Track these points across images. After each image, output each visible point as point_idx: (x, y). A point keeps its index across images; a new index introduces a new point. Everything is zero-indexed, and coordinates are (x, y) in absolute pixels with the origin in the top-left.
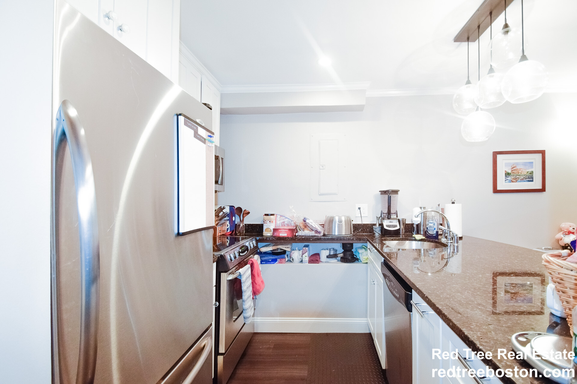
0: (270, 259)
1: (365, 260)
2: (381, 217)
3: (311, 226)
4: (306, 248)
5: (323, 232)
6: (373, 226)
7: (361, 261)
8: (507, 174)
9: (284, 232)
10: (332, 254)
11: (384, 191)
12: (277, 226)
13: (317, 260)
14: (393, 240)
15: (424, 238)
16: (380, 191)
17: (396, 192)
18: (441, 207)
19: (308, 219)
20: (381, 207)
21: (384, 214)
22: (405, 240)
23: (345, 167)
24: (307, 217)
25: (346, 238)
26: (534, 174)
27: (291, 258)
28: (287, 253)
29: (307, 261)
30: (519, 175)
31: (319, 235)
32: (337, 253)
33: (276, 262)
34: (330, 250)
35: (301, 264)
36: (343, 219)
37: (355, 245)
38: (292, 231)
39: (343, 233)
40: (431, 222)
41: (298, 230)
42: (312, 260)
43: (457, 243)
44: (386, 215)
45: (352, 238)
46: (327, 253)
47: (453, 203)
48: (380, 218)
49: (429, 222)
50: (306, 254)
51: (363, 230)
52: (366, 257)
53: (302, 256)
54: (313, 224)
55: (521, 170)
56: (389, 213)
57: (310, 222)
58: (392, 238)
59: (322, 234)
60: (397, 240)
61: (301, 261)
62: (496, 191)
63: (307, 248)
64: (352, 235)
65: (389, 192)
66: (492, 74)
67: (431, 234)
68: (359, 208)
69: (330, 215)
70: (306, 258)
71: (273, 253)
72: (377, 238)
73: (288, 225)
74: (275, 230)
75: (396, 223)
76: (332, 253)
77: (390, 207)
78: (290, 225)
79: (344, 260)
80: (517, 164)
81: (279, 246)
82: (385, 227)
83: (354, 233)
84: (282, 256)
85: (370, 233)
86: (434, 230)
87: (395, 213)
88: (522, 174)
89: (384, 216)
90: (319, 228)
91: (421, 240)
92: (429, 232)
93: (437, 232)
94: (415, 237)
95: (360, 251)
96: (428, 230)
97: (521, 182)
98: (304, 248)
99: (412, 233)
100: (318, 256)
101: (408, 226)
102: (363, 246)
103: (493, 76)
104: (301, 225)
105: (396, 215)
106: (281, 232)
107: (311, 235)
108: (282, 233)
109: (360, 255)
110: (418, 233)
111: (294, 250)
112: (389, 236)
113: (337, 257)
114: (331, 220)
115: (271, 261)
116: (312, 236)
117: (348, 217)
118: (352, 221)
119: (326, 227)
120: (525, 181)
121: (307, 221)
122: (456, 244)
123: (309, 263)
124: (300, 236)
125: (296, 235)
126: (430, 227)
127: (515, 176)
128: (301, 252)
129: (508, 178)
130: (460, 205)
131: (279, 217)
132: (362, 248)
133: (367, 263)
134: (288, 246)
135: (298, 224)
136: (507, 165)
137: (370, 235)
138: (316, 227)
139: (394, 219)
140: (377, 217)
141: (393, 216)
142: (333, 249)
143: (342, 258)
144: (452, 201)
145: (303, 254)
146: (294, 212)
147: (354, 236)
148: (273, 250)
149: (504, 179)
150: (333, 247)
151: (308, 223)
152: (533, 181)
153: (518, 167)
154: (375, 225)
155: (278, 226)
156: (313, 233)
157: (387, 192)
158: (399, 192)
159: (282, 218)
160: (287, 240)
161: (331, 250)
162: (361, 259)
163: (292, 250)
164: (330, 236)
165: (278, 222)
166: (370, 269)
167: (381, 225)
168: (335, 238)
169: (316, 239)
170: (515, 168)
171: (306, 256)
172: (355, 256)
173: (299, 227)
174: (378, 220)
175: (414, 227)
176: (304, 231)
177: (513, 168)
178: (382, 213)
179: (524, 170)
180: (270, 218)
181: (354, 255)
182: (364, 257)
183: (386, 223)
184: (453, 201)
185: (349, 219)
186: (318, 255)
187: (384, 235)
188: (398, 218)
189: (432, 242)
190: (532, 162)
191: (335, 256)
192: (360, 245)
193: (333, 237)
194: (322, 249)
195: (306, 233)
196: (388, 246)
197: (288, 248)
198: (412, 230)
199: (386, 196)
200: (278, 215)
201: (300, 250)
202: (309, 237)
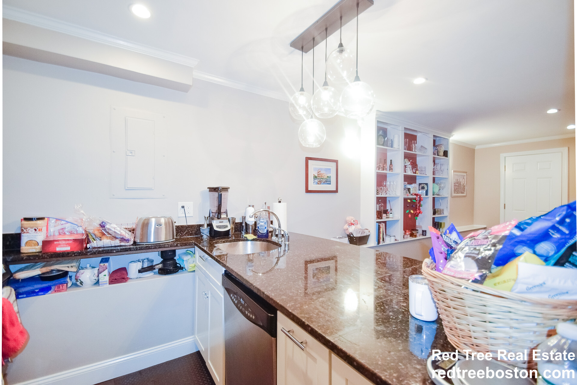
0: (37, 289)
1: (191, 268)
2: (209, 216)
3: (114, 233)
4: (105, 264)
5: (133, 240)
6: (201, 228)
7: (186, 270)
8: (315, 177)
9: (65, 245)
10: (146, 267)
11: (213, 188)
12: (50, 236)
13: (123, 278)
14: (225, 243)
15: (255, 237)
16: (208, 188)
17: (226, 189)
18: (267, 205)
19: (108, 222)
20: (210, 206)
21: (213, 213)
22: (237, 241)
23: (164, 156)
24: (105, 220)
25: (168, 245)
26: (331, 178)
27: (77, 281)
28: (70, 274)
29: (106, 282)
30: (322, 179)
31: (126, 244)
32: (154, 265)
33: (50, 292)
34: (143, 262)
35: (97, 288)
36: (163, 221)
37: (178, 252)
38: (80, 242)
39: (163, 238)
40: (262, 221)
41: (91, 239)
42: (115, 279)
43: (288, 241)
44: (215, 214)
45: (175, 245)
46: (139, 266)
47: (280, 202)
48: (209, 218)
49: (260, 221)
50: (106, 272)
51: (188, 232)
52: (193, 265)
53: (98, 276)
54: (117, 230)
55: (324, 174)
56: (219, 212)
57: (114, 227)
58: (224, 240)
59: (132, 243)
60: (229, 242)
61: (95, 281)
62: (308, 191)
63: (107, 264)
64: (174, 240)
65: (219, 189)
66: (327, 87)
67: (261, 233)
68: (183, 207)
69: (144, 215)
70: (105, 277)
71: (42, 278)
72: (205, 241)
73: (71, 233)
74: (46, 243)
75: (226, 223)
76: (146, 265)
77: (220, 206)
78: (75, 233)
79: (164, 271)
80: (321, 169)
81: (55, 266)
82: (215, 229)
83: (176, 236)
84: (62, 280)
85: (196, 235)
86: (265, 228)
87: (225, 212)
88: (324, 178)
89: (213, 215)
90: (127, 234)
91: (253, 240)
92: (260, 232)
93: (267, 231)
94: (247, 238)
95: (185, 258)
96: (259, 229)
97: (323, 184)
98: (102, 264)
99: (241, 232)
100: (124, 272)
101: (237, 225)
102: (188, 251)
103: (327, 89)
104: (96, 233)
105: (226, 214)
106: (59, 244)
107: (113, 245)
108: (61, 247)
109: (185, 262)
110: (247, 232)
111: (82, 269)
112: (219, 238)
113: (155, 269)
114: (146, 222)
115: (38, 292)
116: (115, 246)
117: (170, 218)
118: (175, 222)
119: (138, 232)
120: (326, 184)
121: (107, 226)
122: (287, 243)
123: (109, 284)
124: (95, 248)
125: (88, 247)
126: (261, 226)
127: (319, 179)
128: (96, 271)
129: (315, 181)
130: (285, 204)
131: (53, 221)
132: (186, 254)
133: (194, 271)
134: (72, 265)
135: (91, 231)
136: (315, 169)
137: (196, 237)
138: (122, 233)
139: (224, 219)
140: (205, 217)
141: (223, 216)
142: (147, 259)
143: (160, 269)
144: (278, 200)
145: (99, 273)
146: (83, 213)
147: (177, 240)
148: (43, 274)
149: (313, 182)
150: (147, 257)
151: (108, 229)
152: (330, 184)
153: (322, 172)
154: (202, 225)
155: (52, 234)
156: (117, 242)
157: (217, 189)
158: (229, 190)
159: (59, 222)
160: (71, 256)
161: (145, 261)
162: (186, 267)
163: (80, 269)
164: (145, 244)
165: (51, 230)
166: (199, 278)
167: (210, 225)
168: (152, 246)
169: (122, 251)
170: (320, 173)
171: (105, 275)
172: (178, 265)
173: (93, 235)
174: (206, 220)
175: (243, 226)
176: (101, 240)
177: (318, 172)
178: (211, 212)
179: (325, 175)
180: (36, 224)
181: (177, 263)
182: (190, 265)
183: (216, 224)
184: (280, 200)
185: (170, 221)
186: (124, 270)
187: (212, 237)
188: (227, 217)
189: (263, 241)
190: (330, 169)
191: (151, 268)
192: (184, 251)
193: (149, 245)
194: (131, 262)
195: (106, 242)
196: (218, 249)
197: (72, 267)
198: (241, 229)
199: (216, 194)
200: (50, 219)
201: (93, 267)
202: (110, 248)
